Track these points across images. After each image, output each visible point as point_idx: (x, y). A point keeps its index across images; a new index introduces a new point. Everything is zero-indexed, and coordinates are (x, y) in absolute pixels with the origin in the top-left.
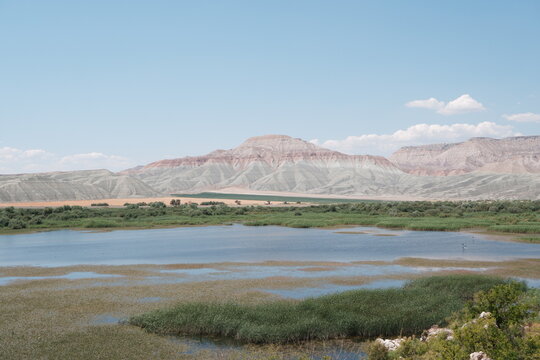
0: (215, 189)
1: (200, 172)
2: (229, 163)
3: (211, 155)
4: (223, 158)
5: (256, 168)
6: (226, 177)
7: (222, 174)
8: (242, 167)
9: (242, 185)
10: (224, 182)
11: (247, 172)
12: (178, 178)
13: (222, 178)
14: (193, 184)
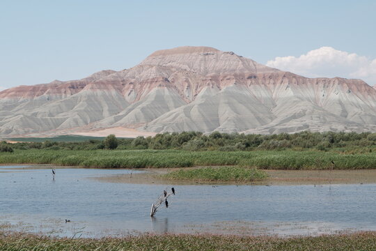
0: (92, 129)
1: (70, 105)
2: (120, 90)
3: (91, 78)
4: (108, 82)
5: (159, 98)
6: (111, 112)
7: (106, 108)
8: (138, 96)
9: (135, 124)
10: (108, 118)
11: (144, 104)
12: (36, 114)
13: (106, 113)
14: (57, 124)
